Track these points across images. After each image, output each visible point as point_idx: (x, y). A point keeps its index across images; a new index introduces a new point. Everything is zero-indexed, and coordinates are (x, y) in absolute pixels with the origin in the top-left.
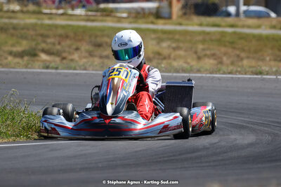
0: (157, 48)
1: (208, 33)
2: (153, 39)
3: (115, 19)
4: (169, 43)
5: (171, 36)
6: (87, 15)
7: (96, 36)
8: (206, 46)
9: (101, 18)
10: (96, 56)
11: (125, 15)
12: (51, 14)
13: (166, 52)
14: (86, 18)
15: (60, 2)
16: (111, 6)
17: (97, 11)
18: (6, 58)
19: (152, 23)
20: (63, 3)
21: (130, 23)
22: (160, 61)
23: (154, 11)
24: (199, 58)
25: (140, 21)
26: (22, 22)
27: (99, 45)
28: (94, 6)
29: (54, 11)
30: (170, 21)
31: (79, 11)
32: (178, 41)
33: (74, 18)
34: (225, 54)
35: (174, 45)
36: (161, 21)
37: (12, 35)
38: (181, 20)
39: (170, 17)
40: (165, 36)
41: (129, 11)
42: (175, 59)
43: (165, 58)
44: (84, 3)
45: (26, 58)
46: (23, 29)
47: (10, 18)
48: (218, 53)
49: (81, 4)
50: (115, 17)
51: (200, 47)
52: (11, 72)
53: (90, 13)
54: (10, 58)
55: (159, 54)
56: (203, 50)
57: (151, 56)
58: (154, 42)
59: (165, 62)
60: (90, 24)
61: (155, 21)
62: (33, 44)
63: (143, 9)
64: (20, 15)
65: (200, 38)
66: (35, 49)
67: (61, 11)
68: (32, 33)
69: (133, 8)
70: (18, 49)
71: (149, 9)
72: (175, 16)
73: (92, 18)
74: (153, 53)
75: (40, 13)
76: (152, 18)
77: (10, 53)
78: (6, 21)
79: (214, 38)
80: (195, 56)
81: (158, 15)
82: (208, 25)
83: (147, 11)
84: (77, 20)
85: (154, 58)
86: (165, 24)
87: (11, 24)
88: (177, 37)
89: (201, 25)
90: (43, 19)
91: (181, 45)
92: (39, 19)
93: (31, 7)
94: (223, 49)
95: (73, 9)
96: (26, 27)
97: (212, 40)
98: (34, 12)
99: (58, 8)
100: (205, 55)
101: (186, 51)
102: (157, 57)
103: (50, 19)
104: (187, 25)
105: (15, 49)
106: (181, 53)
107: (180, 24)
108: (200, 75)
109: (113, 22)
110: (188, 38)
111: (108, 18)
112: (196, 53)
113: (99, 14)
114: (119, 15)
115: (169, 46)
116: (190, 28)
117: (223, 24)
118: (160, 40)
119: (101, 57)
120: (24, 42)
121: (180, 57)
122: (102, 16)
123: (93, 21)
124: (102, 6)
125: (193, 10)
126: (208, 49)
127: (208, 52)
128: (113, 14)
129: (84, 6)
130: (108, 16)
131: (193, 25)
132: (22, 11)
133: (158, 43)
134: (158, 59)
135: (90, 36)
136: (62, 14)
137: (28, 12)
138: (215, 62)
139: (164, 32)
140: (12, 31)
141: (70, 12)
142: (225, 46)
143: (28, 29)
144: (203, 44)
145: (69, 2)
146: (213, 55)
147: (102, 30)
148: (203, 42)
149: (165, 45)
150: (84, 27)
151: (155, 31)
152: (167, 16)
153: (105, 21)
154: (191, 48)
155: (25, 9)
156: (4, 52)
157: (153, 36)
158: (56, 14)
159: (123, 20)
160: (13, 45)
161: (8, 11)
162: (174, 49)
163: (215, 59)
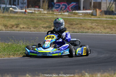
0: (91, 26)
1: (108, 21)
2: (89, 22)
3: (78, 16)
4: (95, 24)
5: (96, 21)
6: (69, 15)
7: (71, 22)
8: (107, 25)
9: (73, 16)
10: (70, 28)
11: (81, 15)
12: (57, 14)
13: (94, 27)
14: (68, 15)
15: (60, 10)
16: (77, 11)
17: (72, 13)
18: (41, 29)
19: (90, 17)
20: (61, 10)
21: (83, 17)
22: (92, 30)
23: (91, 13)
24: (105, 29)
25: (86, 17)
26: (47, 17)
27: (72, 25)
28: (71, 11)
29: (58, 13)
30: (96, 17)
31: (66, 13)
32: (98, 23)
33: (64, 15)
34: (114, 27)
35: (97, 24)
36: (93, 17)
37: (43, 21)
38: (99, 16)
39: (96, 15)
40: (94, 22)
41: (83, 13)
42: (97, 29)
43: (93, 29)
44: (68, 10)
45: (47, 29)
46: (47, 19)
47: (43, 15)
48: (111, 27)
49: (67, 11)
50: (78, 15)
51: (106, 25)
52: (39, 33)
53: (70, 14)
54: (42, 29)
55: (91, 27)
56: (106, 26)
57: (89, 28)
58: (90, 24)
59: (93, 30)
60: (69, 17)
61: (91, 16)
62: (50, 24)
63: (87, 13)
64: (46, 15)
65: (106, 22)
66: (50, 26)
67: (60, 13)
68: (50, 20)
69: (84, 12)
70: (45, 26)
71: (89, 13)
72: (98, 15)
73: (70, 15)
74: (89, 27)
75: (53, 14)
76: (90, 16)
77: (43, 27)
78: (42, 16)
79: (110, 22)
80: (103, 28)
81: (92, 14)
82: (108, 18)
83: (88, 14)
84: (65, 16)
85: (90, 28)
86: (94, 17)
87: (43, 17)
88: (98, 22)
89: (106, 18)
90: (54, 16)
91: (99, 24)
92: (52, 16)
93: (51, 12)
94: (113, 26)
95: (64, 13)
96: (48, 19)
97: (109, 23)
98: (51, 14)
99: (59, 12)
100: (107, 28)
101: (101, 26)
102: (91, 28)
103: (56, 16)
104: (102, 18)
105: (44, 26)
106: (99, 27)
107: (99, 18)
108: (101, 34)
109: (77, 17)
110: (102, 22)
111: (76, 16)
112: (104, 27)
113: (73, 14)
114: (79, 14)
115: (95, 25)
116: (103, 19)
117: (114, 17)
118: (92, 23)
119: (72, 28)
120: (47, 24)
121: (99, 28)
122: (74, 15)
123: (70, 16)
124: (74, 12)
125: (103, 13)
126: (108, 26)
127: (108, 27)
128: (77, 14)
129: (68, 12)
130: (75, 15)
131: (103, 18)
132: (47, 13)
133: (91, 24)
134: (91, 29)
135: (69, 22)
136: (60, 14)
137: (49, 14)
138: (110, 30)
139: (94, 20)
140: (43, 20)
141: (63, 14)
142: (114, 25)
143: (49, 19)
144: (107, 24)
145: (63, 10)
146: (110, 28)
147: (73, 19)
148: (106, 23)
149: (94, 24)
150: (67, 18)
151: (91, 20)
152: (95, 15)
153: (75, 17)
154: (102, 25)
155: (48, 13)
156: (40, 26)
157: (90, 21)
158: (59, 14)
159: (80, 16)
160: (43, 25)
161: (43, 13)
162: (97, 26)
163: (110, 29)
